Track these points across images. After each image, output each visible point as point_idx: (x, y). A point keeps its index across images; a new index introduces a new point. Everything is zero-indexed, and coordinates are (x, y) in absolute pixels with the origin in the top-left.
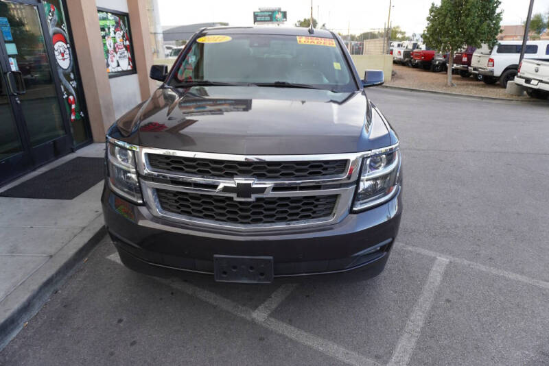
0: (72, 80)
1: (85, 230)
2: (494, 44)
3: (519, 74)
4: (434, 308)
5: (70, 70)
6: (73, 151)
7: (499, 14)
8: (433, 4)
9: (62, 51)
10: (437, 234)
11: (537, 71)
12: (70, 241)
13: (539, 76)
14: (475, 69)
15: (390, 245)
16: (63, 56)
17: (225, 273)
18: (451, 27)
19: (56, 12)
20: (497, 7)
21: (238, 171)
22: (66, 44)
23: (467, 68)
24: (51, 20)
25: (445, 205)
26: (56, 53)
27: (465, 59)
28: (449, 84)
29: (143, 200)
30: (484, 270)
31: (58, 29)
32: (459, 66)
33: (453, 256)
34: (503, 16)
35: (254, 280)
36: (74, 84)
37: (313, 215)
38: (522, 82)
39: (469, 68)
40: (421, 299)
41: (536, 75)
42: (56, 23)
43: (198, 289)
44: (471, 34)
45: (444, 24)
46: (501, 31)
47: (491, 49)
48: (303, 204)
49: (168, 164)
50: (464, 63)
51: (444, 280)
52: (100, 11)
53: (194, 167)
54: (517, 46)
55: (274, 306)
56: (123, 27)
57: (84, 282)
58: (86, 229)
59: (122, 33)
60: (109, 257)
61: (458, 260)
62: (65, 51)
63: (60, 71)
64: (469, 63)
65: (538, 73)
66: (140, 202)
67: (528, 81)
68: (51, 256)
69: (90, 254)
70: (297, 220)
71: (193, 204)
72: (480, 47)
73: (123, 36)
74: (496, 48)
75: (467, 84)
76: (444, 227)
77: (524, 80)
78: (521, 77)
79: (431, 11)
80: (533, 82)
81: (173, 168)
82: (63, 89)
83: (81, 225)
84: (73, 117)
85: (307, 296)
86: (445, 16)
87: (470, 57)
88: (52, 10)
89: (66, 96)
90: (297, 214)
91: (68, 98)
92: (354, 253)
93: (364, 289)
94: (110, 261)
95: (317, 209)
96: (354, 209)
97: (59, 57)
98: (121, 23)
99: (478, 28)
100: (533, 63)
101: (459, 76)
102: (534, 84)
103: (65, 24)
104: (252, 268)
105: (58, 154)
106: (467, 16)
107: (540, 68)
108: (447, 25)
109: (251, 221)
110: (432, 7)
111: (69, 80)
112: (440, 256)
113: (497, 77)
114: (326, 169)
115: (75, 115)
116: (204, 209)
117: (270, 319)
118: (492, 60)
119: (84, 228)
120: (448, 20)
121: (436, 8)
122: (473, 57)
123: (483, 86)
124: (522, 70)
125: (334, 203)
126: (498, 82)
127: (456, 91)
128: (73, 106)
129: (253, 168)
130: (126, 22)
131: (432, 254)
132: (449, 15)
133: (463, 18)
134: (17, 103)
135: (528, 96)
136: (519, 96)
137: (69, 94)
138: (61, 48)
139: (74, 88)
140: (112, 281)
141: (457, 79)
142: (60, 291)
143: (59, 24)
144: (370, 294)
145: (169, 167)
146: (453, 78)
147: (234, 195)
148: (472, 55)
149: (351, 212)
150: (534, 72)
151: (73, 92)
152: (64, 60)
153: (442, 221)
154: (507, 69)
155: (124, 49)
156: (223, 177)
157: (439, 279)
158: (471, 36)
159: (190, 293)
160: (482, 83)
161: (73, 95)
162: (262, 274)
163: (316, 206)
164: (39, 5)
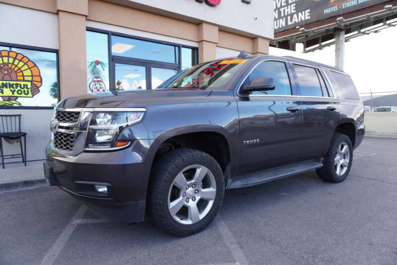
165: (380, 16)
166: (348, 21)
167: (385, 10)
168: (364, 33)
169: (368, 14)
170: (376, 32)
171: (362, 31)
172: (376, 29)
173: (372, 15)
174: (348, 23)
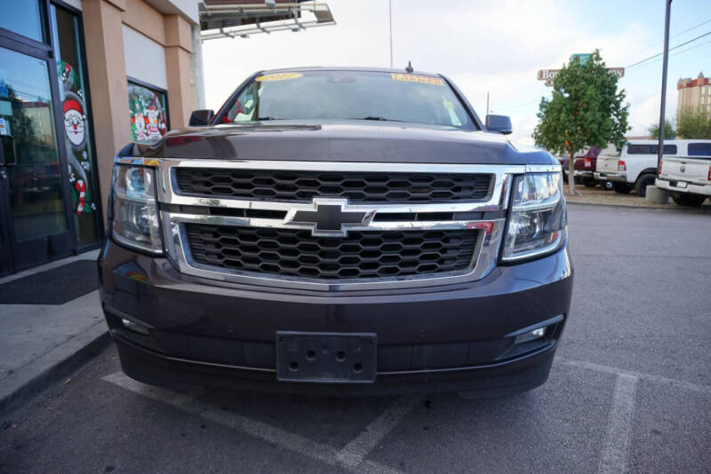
0: (85, 160)
1: (74, 340)
2: (622, 144)
3: (660, 176)
4: (635, 442)
5: (83, 146)
6: (75, 253)
7: (625, 109)
8: (543, 98)
9: (76, 123)
10: (608, 345)
11: (683, 171)
12: (46, 353)
13: (686, 176)
14: (602, 175)
15: (561, 325)
16: (75, 127)
17: (294, 365)
18: (567, 123)
19: (72, 73)
20: (621, 100)
21: (320, 190)
22: (82, 114)
23: (592, 174)
24: (64, 82)
25: (607, 312)
26: (67, 123)
27: (588, 164)
28: (572, 192)
29: (164, 250)
30: (697, 389)
31: (72, 94)
32: (581, 173)
33: (641, 372)
34: (630, 110)
35: (345, 377)
36: (87, 166)
37: (439, 266)
38: (666, 185)
39: (595, 174)
40: (611, 431)
41: (682, 176)
42: (70, 86)
43: (247, 420)
44: (594, 130)
45: (558, 120)
46: (630, 128)
47: (619, 150)
48: (424, 247)
49: (207, 184)
50: (587, 169)
51: (638, 404)
52: (130, 82)
53: (249, 186)
54: (651, 146)
55: (373, 444)
56: (159, 106)
57: (59, 413)
58: (76, 338)
59: (157, 113)
60: (106, 378)
61: (651, 378)
62: (78, 123)
63: (69, 147)
64: (593, 168)
65: (685, 173)
66: (160, 251)
67: (673, 183)
68: (11, 372)
69: (76, 374)
70: (413, 273)
71: (245, 248)
72: (606, 147)
73: (159, 117)
74: (625, 149)
75: (595, 194)
76: (615, 337)
77: (668, 183)
78: (663, 179)
79: (542, 106)
80: (679, 184)
81: (214, 189)
82: (70, 170)
83: (69, 334)
84: (80, 209)
85: (425, 428)
86: (560, 111)
87: (593, 161)
88: (67, 70)
89: (73, 179)
90: (415, 263)
91: (75, 184)
92: (509, 333)
93: (515, 417)
94: (107, 383)
95: (445, 255)
96: (504, 259)
97: (69, 129)
98: (157, 100)
99: (600, 124)
100: (677, 161)
101: (582, 186)
102: (681, 187)
103: (82, 89)
104: (341, 354)
105: (52, 254)
106: (586, 110)
107: (687, 166)
108: (563, 122)
109: (340, 273)
110: (543, 102)
111: (80, 159)
112: (622, 372)
113: (631, 183)
114: (458, 189)
115: (84, 206)
116: (262, 255)
117: (367, 462)
118: (622, 163)
119: (73, 336)
120: (563, 115)
121: (547, 103)
122: (598, 161)
123: (615, 195)
124: (663, 171)
125: (472, 246)
126: (633, 191)
127: (583, 200)
128: (82, 195)
129: (343, 184)
130: (164, 100)
131: (609, 370)
132: (564, 109)
133: (581, 113)
134: (2, 178)
135: (675, 204)
136: (664, 203)
137: (78, 177)
138: (74, 118)
139: (86, 170)
140: (104, 410)
141: (581, 189)
142: (14, 426)
143: (75, 89)
144: (527, 423)
145: (209, 189)
146: (577, 188)
147: (312, 228)
148: (595, 159)
149: (500, 263)
150: (679, 172)
151: (84, 176)
152: (76, 133)
153: (609, 331)
154: (642, 174)
155: (158, 133)
156: (296, 199)
157: (631, 402)
158: (594, 133)
159: (232, 425)
160: (613, 192)
161: (82, 179)
162: (358, 366)
163: (444, 251)
164: (50, 60)
165: (254, 14)
166: (211, 10)
167: (265, 5)
168: (227, 35)
169: (242, 6)
170: (244, 36)
171: (226, 30)
172: (244, 33)
173: (246, 8)
174: (209, 13)
